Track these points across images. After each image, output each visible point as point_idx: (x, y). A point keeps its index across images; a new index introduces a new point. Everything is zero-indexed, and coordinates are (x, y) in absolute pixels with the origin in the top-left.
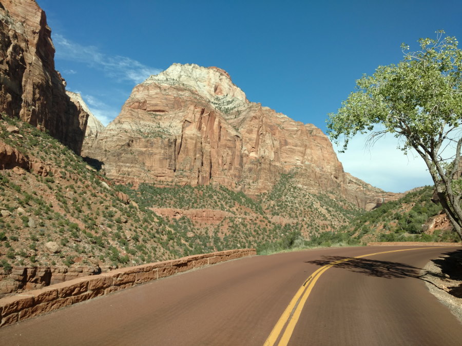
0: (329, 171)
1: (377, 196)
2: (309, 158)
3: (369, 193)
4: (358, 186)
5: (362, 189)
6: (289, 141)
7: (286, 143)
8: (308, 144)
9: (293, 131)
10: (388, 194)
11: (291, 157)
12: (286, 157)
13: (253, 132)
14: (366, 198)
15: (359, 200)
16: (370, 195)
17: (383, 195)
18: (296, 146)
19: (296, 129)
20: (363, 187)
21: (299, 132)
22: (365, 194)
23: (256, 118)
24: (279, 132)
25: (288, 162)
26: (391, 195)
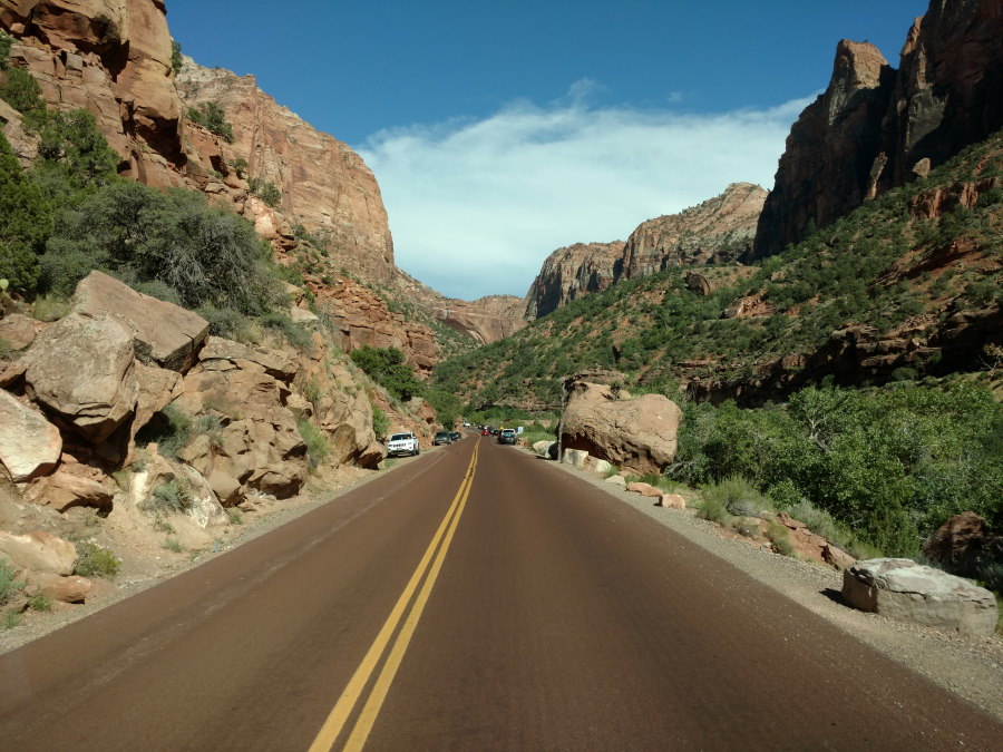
1: (437, 305)
2: (346, 213)
4: (407, 284)
5: (413, 288)
10: (456, 302)
17: (447, 305)
20: (416, 287)
22: (419, 300)
24: (289, 147)
26: (459, 305)
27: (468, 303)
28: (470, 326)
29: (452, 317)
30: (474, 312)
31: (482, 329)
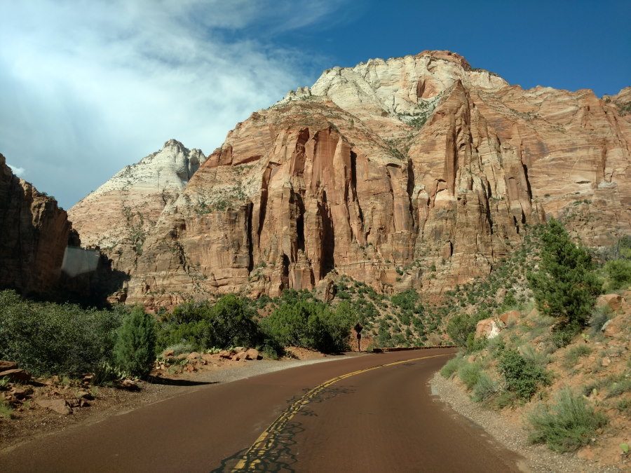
6: (551, 142)
7: (543, 150)
8: (610, 136)
9: (564, 116)
11: (562, 180)
12: (548, 182)
13: (437, 147)
18: (571, 150)
19: (572, 108)
21: (580, 115)
23: (443, 114)
25: (556, 193)
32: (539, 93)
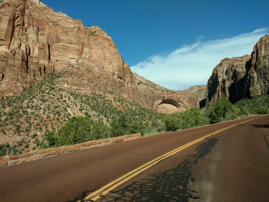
0: (111, 71)
1: (163, 94)
2: (87, 57)
3: (156, 92)
4: (147, 87)
5: (150, 88)
6: (63, 37)
7: (58, 40)
8: (86, 42)
9: (69, 28)
10: (171, 92)
11: (64, 56)
12: (58, 55)
14: (154, 96)
15: (148, 98)
16: (158, 94)
17: (167, 93)
18: (70, 44)
19: (73, 26)
20: (152, 87)
21: (76, 30)
22: (153, 93)
24: (50, 27)
25: (61, 60)
26: (173, 92)
27: (177, 92)
28: (178, 101)
29: (170, 98)
30: (180, 95)
31: (184, 102)
32: (60, 15)
